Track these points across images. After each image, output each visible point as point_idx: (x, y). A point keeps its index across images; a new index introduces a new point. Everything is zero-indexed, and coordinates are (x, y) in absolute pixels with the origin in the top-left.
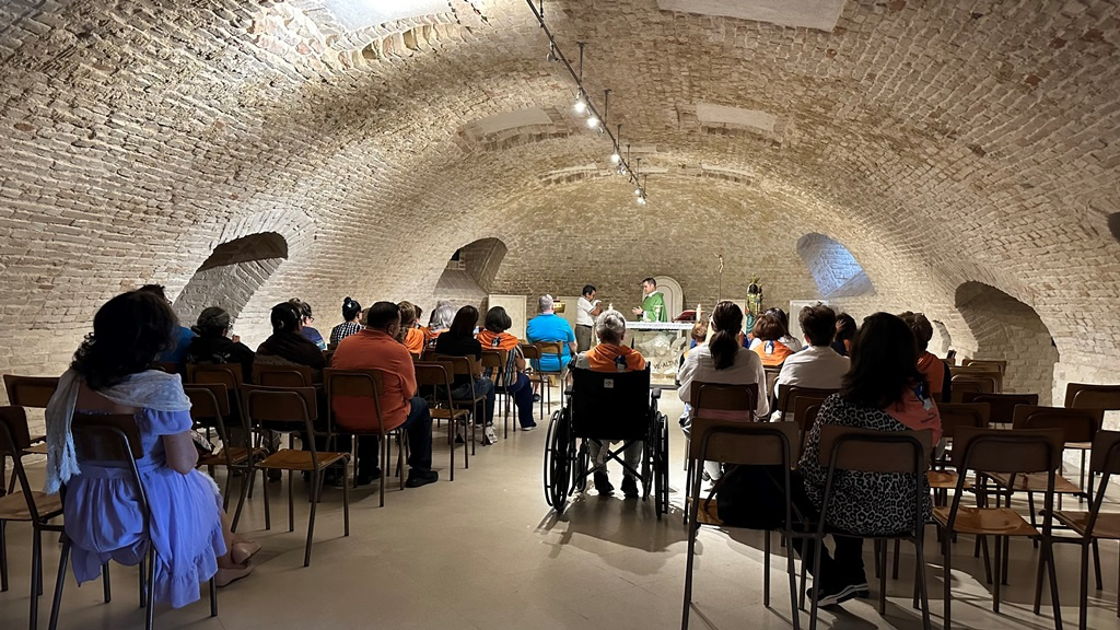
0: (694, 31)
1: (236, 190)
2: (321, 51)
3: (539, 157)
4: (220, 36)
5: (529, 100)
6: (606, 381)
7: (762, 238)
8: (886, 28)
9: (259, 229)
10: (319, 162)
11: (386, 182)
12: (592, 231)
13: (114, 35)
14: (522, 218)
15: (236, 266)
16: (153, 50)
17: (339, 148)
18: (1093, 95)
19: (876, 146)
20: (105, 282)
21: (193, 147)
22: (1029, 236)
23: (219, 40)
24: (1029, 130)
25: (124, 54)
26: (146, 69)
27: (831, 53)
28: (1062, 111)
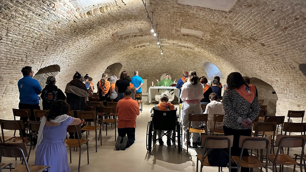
0: (186, 9)
1: (46, 53)
2: (74, 13)
3: (134, 41)
4: (44, 9)
5: (134, 26)
6: (164, 113)
7: (193, 63)
8: (244, 12)
9: (52, 64)
10: (71, 44)
11: (90, 49)
12: (146, 61)
13: (9, 9)
14: (127, 57)
15: (44, 74)
16: (22, 13)
17: (77, 40)
18: (303, 33)
19: (232, 42)
20: (4, 82)
21: (33, 41)
22: (274, 67)
23: (43, 10)
24: (280, 41)
25: (12, 15)
26: (19, 19)
27: (226, 17)
28: (292, 37)
